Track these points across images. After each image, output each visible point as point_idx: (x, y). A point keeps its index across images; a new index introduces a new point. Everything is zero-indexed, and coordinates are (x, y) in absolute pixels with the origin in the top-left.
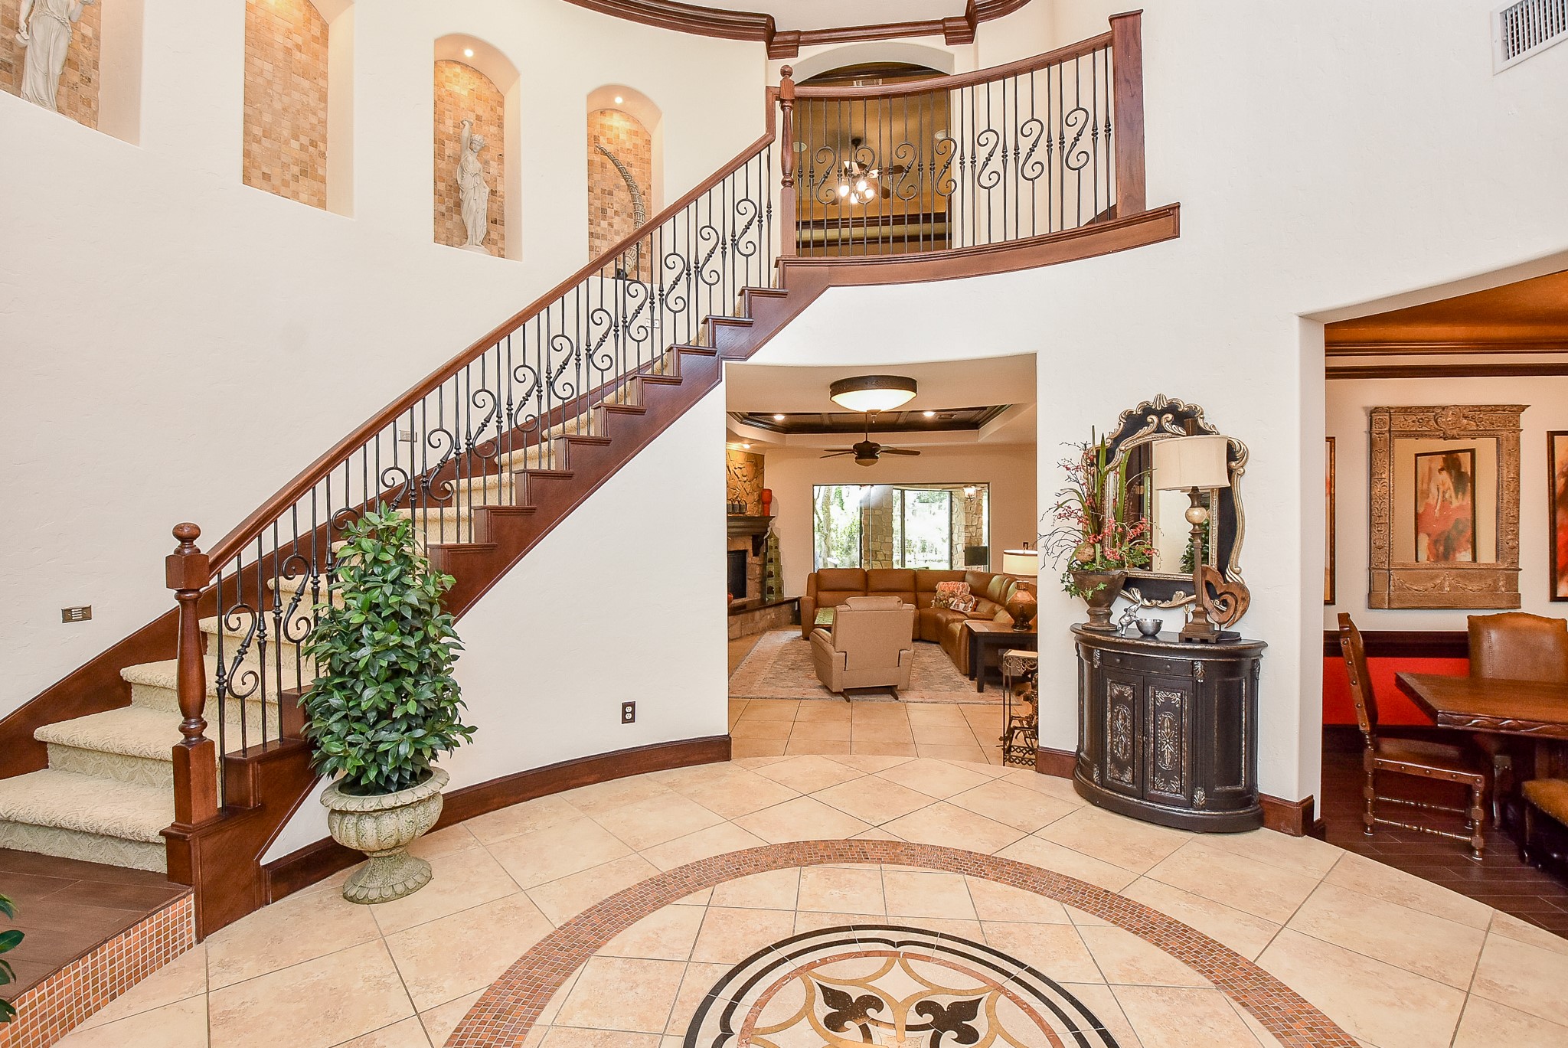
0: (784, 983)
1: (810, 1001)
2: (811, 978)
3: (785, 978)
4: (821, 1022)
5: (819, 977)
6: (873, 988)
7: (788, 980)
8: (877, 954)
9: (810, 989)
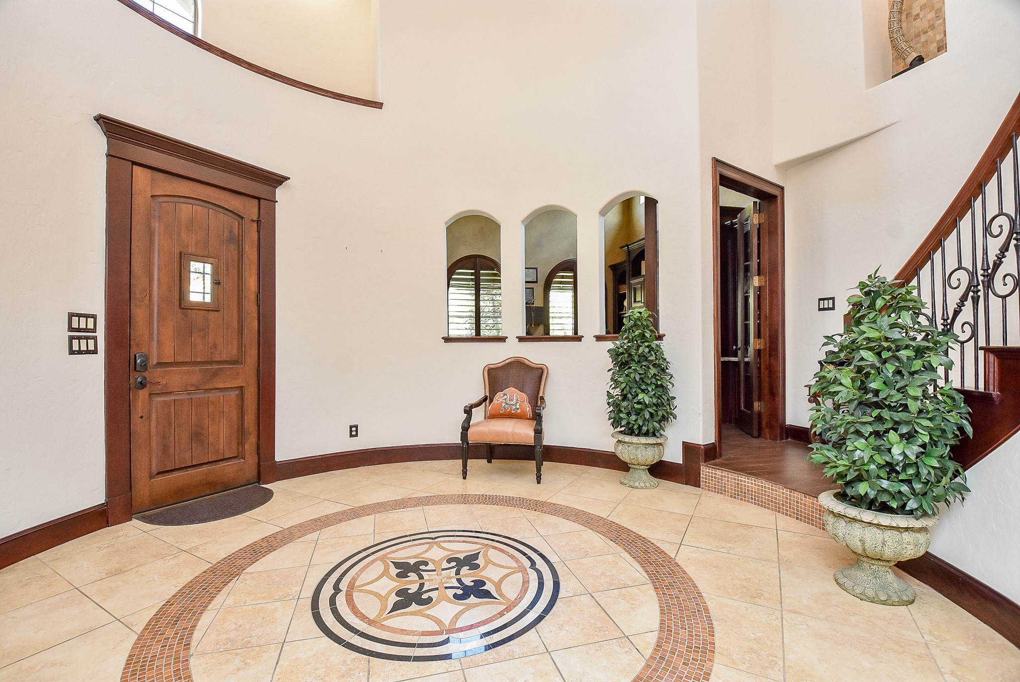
0: (520, 596)
1: (498, 589)
2: (505, 602)
3: (521, 598)
4: (487, 582)
5: (500, 603)
6: (462, 604)
7: (518, 597)
8: (464, 629)
9: (501, 595)
